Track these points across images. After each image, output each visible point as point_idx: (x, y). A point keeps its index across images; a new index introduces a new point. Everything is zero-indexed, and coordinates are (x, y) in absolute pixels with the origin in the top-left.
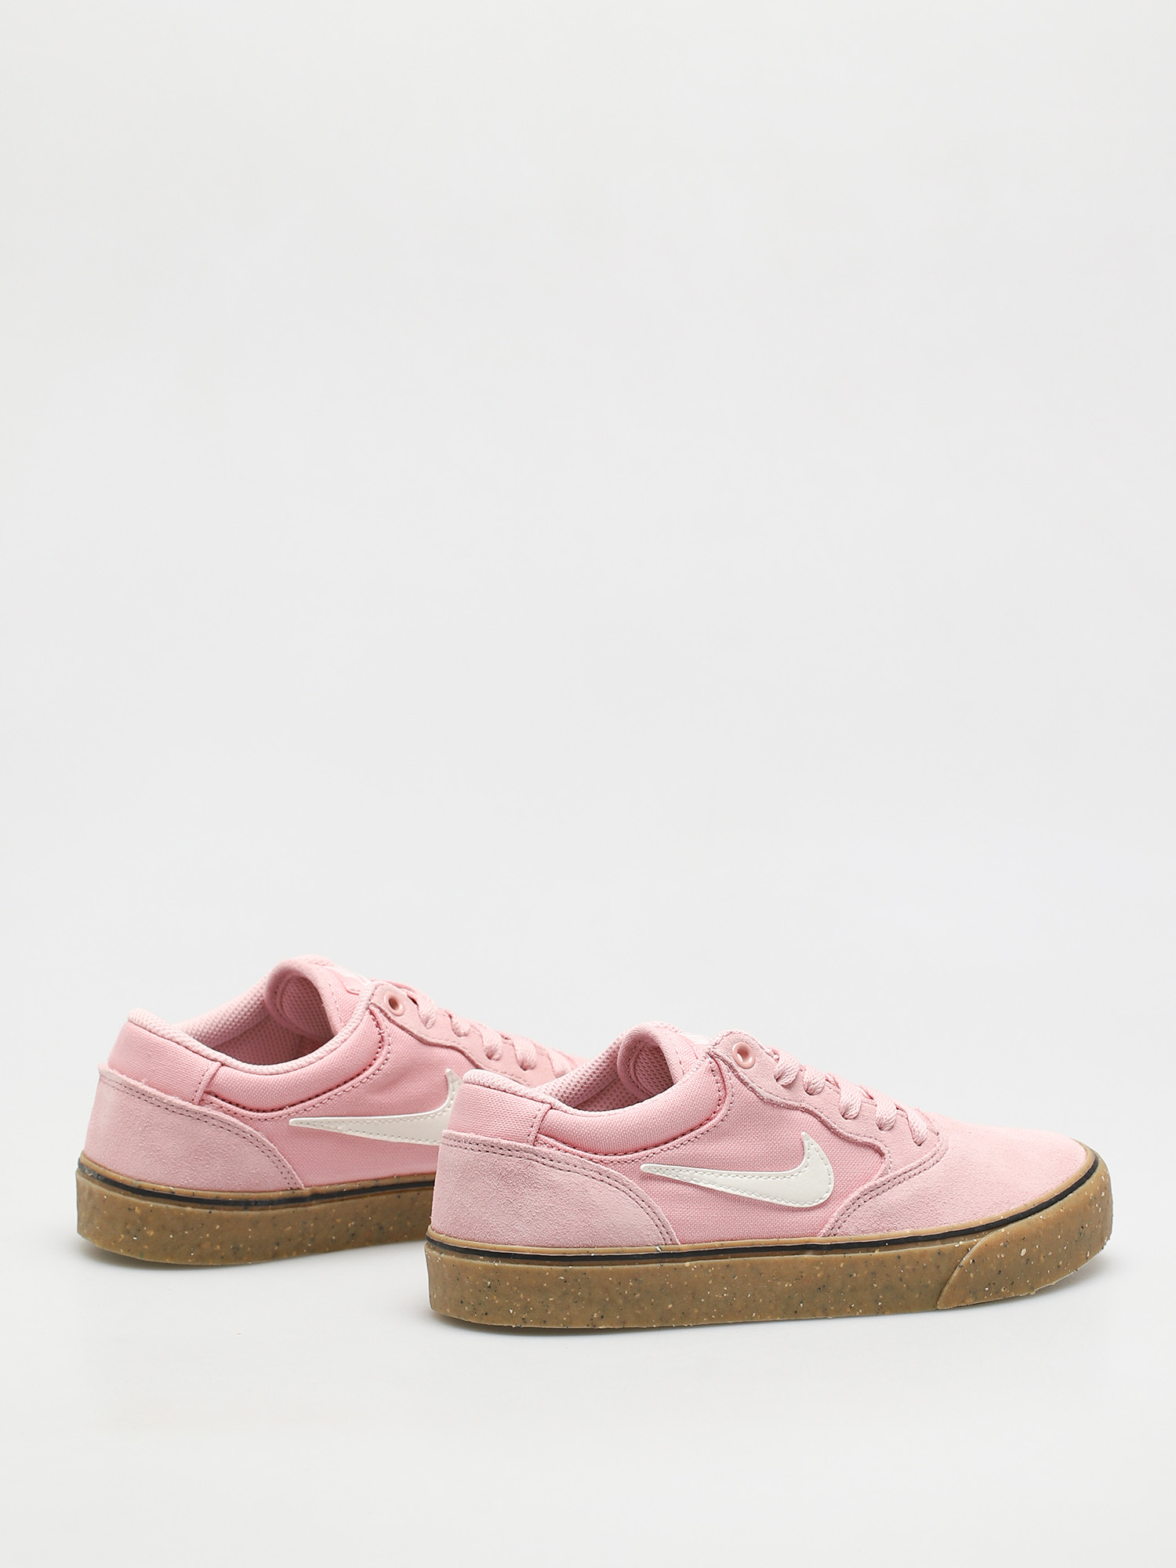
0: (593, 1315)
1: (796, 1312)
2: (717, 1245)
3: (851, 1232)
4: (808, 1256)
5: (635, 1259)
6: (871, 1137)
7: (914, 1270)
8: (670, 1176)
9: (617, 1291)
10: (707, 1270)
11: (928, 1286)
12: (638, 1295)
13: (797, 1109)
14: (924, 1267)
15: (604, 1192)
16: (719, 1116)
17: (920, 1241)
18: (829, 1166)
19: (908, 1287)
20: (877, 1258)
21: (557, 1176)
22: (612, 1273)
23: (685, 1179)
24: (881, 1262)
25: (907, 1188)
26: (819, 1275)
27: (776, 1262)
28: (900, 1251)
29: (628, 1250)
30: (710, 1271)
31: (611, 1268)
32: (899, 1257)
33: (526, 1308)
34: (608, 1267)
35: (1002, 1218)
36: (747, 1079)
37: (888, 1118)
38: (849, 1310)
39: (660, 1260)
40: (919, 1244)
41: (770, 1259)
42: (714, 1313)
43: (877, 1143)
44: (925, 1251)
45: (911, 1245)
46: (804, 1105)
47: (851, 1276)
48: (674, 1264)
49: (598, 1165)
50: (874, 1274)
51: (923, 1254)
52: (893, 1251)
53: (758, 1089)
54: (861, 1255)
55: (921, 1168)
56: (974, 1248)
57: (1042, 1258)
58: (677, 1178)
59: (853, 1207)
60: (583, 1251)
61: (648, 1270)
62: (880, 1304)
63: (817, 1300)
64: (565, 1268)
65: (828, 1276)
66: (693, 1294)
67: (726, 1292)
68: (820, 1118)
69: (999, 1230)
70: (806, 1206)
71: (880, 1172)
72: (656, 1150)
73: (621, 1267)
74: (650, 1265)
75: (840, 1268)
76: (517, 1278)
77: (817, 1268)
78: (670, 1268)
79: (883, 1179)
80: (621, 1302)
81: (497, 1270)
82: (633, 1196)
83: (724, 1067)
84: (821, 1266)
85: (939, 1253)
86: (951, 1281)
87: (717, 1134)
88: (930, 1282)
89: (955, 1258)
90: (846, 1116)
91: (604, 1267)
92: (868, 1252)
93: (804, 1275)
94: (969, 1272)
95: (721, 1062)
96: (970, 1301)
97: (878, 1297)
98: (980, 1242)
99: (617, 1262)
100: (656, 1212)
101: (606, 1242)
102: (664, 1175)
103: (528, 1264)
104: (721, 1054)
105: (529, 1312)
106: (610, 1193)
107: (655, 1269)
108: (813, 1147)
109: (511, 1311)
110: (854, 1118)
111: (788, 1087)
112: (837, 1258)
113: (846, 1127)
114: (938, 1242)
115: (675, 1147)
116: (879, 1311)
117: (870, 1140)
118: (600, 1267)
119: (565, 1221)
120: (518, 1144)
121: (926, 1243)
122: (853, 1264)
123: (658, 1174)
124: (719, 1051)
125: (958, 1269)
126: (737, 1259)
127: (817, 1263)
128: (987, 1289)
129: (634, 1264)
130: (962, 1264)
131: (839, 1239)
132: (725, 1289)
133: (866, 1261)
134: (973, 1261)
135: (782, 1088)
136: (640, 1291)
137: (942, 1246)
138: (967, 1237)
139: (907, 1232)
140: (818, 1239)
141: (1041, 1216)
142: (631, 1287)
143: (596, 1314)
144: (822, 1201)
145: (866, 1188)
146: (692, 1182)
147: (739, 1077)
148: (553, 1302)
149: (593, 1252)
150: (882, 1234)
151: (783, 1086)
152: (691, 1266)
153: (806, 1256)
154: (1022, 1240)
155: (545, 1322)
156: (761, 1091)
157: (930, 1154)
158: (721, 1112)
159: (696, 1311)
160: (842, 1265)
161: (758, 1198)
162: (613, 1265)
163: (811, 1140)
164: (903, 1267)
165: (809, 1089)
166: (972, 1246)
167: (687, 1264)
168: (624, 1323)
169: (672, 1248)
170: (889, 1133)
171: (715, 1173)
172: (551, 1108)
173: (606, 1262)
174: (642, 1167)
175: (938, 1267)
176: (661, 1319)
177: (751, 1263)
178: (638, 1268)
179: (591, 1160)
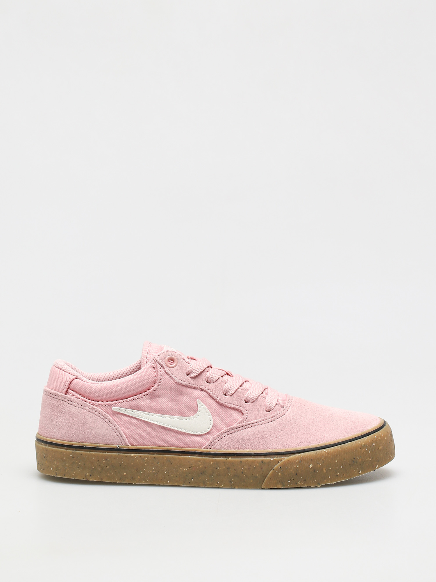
0: (86, 474)
1: (190, 483)
2: (149, 448)
3: (218, 448)
4: (196, 457)
5: (105, 450)
6: (238, 406)
7: (249, 469)
8: (127, 414)
9: (97, 464)
10: (143, 459)
11: (257, 477)
12: (108, 467)
13: (197, 389)
14: (254, 468)
15: (93, 418)
16: (153, 388)
17: (253, 455)
18: (211, 417)
19: (246, 477)
20: (230, 461)
21: (73, 409)
22: (94, 455)
23: (135, 416)
24: (232, 463)
25: (252, 431)
26: (200, 466)
27: (179, 458)
28: (241, 459)
29: (102, 446)
30: (145, 459)
31: (93, 453)
32: (241, 462)
33: (57, 468)
34: (92, 453)
35: (302, 449)
36: (169, 372)
37: (251, 397)
38: (216, 484)
39: (119, 452)
40: (252, 456)
41: (176, 457)
42: (148, 479)
43: (241, 409)
44: (255, 460)
45: (249, 457)
46: (201, 387)
47: (216, 468)
48: (125, 454)
49: (92, 405)
50: (228, 468)
51: (253, 462)
52: (238, 459)
53: (174, 378)
54: (222, 459)
55: (263, 422)
56: (281, 462)
57: (324, 470)
58: (130, 415)
59: (221, 437)
60: (81, 444)
61: (112, 456)
62: (232, 483)
63: (201, 478)
64: (73, 451)
65: (205, 468)
66: (137, 469)
67: (153, 470)
68: (209, 394)
69: (297, 455)
70: (197, 434)
71: (237, 422)
72: (120, 401)
73: (98, 453)
74: (113, 454)
75: (211, 464)
76: (53, 454)
77: (200, 463)
78: (123, 456)
79: (238, 425)
80: (100, 469)
81: (47, 450)
82: (107, 421)
83: (159, 366)
84: (201, 462)
85: (262, 462)
86: (268, 476)
87: (152, 396)
88: (258, 475)
89: (271, 465)
90: (226, 395)
91: (90, 452)
92: (226, 458)
93: (193, 466)
94: (278, 472)
95: (157, 364)
96: (279, 486)
97: (231, 479)
98: (285, 459)
99: (97, 451)
100: (118, 429)
101: (92, 441)
102: (124, 413)
103: (57, 448)
104: (158, 360)
105: (58, 470)
106: (96, 419)
107: (115, 456)
108: (203, 408)
109: (52, 469)
110: (230, 396)
111: (194, 378)
112: (209, 459)
113: (225, 400)
114: (263, 456)
115: (130, 400)
116: (232, 486)
117: (237, 407)
118: (88, 452)
119: (74, 430)
120: (59, 393)
121: (256, 457)
122: (217, 463)
123: (121, 412)
124: (158, 359)
125: (272, 470)
126: (159, 455)
127: (200, 460)
128: (289, 481)
129: (105, 452)
130: (274, 468)
131: (212, 451)
132: (153, 468)
133: (224, 462)
134: (280, 467)
135: (190, 378)
136: (108, 465)
137: (264, 459)
138: (279, 456)
139: (247, 451)
140: (202, 450)
141: (325, 450)
142: (104, 463)
143: (87, 474)
144: (206, 432)
145: (229, 428)
146: (138, 417)
147: (165, 371)
148: (68, 466)
149: (86, 445)
150: (234, 450)
151: (190, 377)
152: (134, 456)
153: (194, 457)
154: (311, 460)
155: (64, 475)
156: (176, 379)
157: (271, 416)
158: (154, 387)
159: (139, 477)
160: (212, 463)
161: (171, 428)
162: (95, 452)
163: (202, 403)
164: (243, 467)
165: (208, 380)
166: (280, 460)
167: (132, 455)
168: (102, 479)
169: (125, 447)
170: (251, 405)
171: (150, 414)
172: (77, 378)
173: (92, 450)
174: (112, 408)
175: (262, 469)
176: (121, 479)
177: (167, 458)
178: (107, 454)
179: (90, 403)
